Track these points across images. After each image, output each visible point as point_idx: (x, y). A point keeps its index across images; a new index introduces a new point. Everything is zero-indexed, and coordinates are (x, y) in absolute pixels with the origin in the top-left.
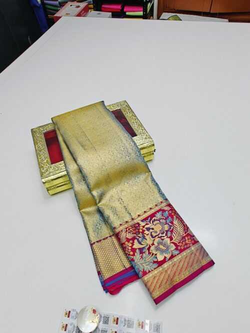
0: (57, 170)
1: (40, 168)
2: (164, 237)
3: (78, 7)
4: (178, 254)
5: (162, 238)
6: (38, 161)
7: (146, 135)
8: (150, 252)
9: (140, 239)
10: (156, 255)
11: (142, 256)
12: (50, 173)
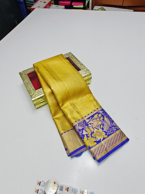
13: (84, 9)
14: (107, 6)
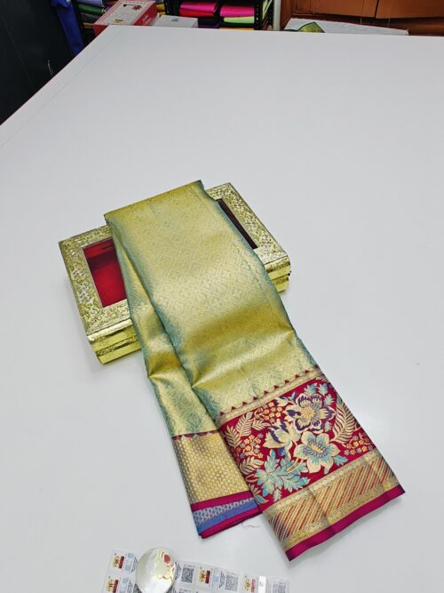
0: (114, 318)
1: (82, 315)
2: (318, 430)
3: (137, 8)
4: (345, 464)
5: (315, 432)
6: (78, 302)
7: (275, 246)
8: (295, 455)
9: (276, 432)
10: (305, 461)
11: (279, 464)
12: (102, 323)
13: (256, 29)
14: (327, 20)
